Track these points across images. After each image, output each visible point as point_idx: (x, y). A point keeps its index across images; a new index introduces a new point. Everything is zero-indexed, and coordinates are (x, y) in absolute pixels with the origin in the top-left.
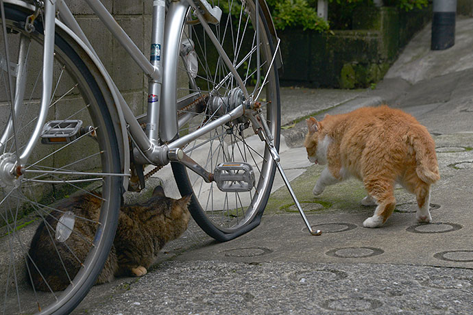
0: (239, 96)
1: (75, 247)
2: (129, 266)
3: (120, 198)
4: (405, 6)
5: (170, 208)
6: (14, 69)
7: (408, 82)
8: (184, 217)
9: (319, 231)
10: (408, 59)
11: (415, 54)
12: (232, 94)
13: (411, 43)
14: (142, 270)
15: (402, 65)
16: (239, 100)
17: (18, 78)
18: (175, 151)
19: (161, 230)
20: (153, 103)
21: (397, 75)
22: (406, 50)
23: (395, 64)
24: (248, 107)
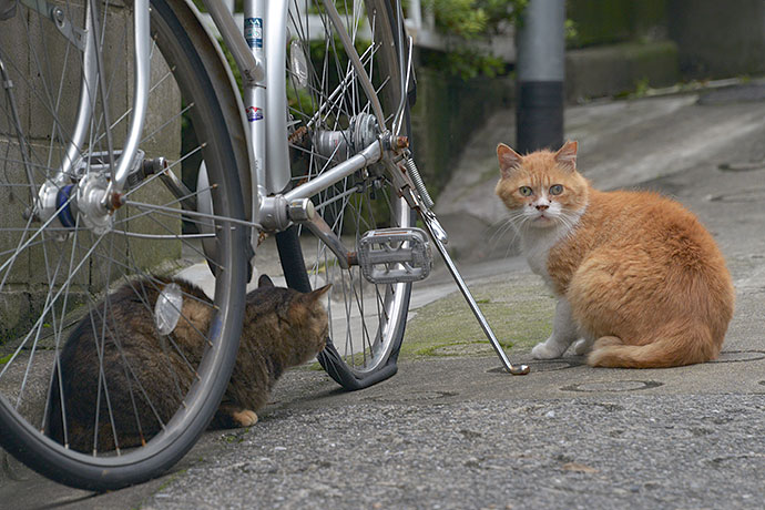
0: (370, 126)
1: (143, 370)
2: (227, 408)
3: (246, 265)
4: (460, 72)
5: (286, 303)
6: (80, 37)
7: (483, 221)
8: (312, 324)
9: (524, 367)
10: (472, 178)
11: (485, 169)
12: (358, 124)
13: (469, 151)
14: (249, 417)
15: (462, 190)
16: (370, 134)
17: (86, 55)
18: (301, 203)
19: (275, 344)
20: (255, 122)
21: (456, 207)
22: (464, 162)
23: (448, 188)
24: (386, 146)
